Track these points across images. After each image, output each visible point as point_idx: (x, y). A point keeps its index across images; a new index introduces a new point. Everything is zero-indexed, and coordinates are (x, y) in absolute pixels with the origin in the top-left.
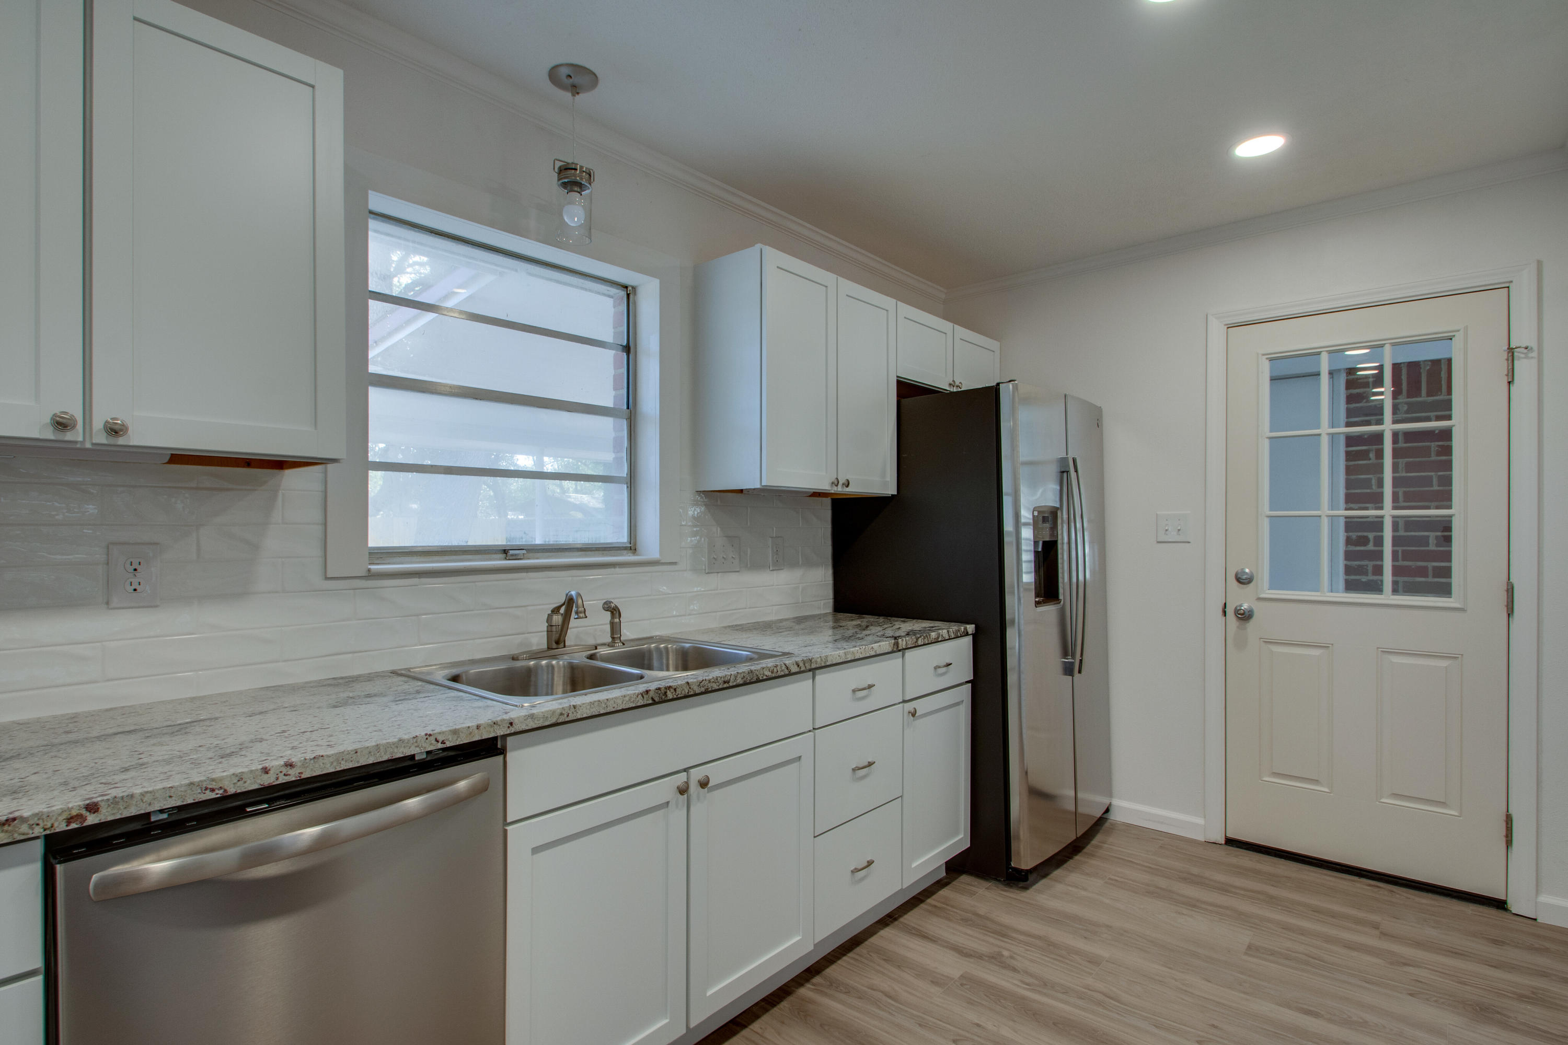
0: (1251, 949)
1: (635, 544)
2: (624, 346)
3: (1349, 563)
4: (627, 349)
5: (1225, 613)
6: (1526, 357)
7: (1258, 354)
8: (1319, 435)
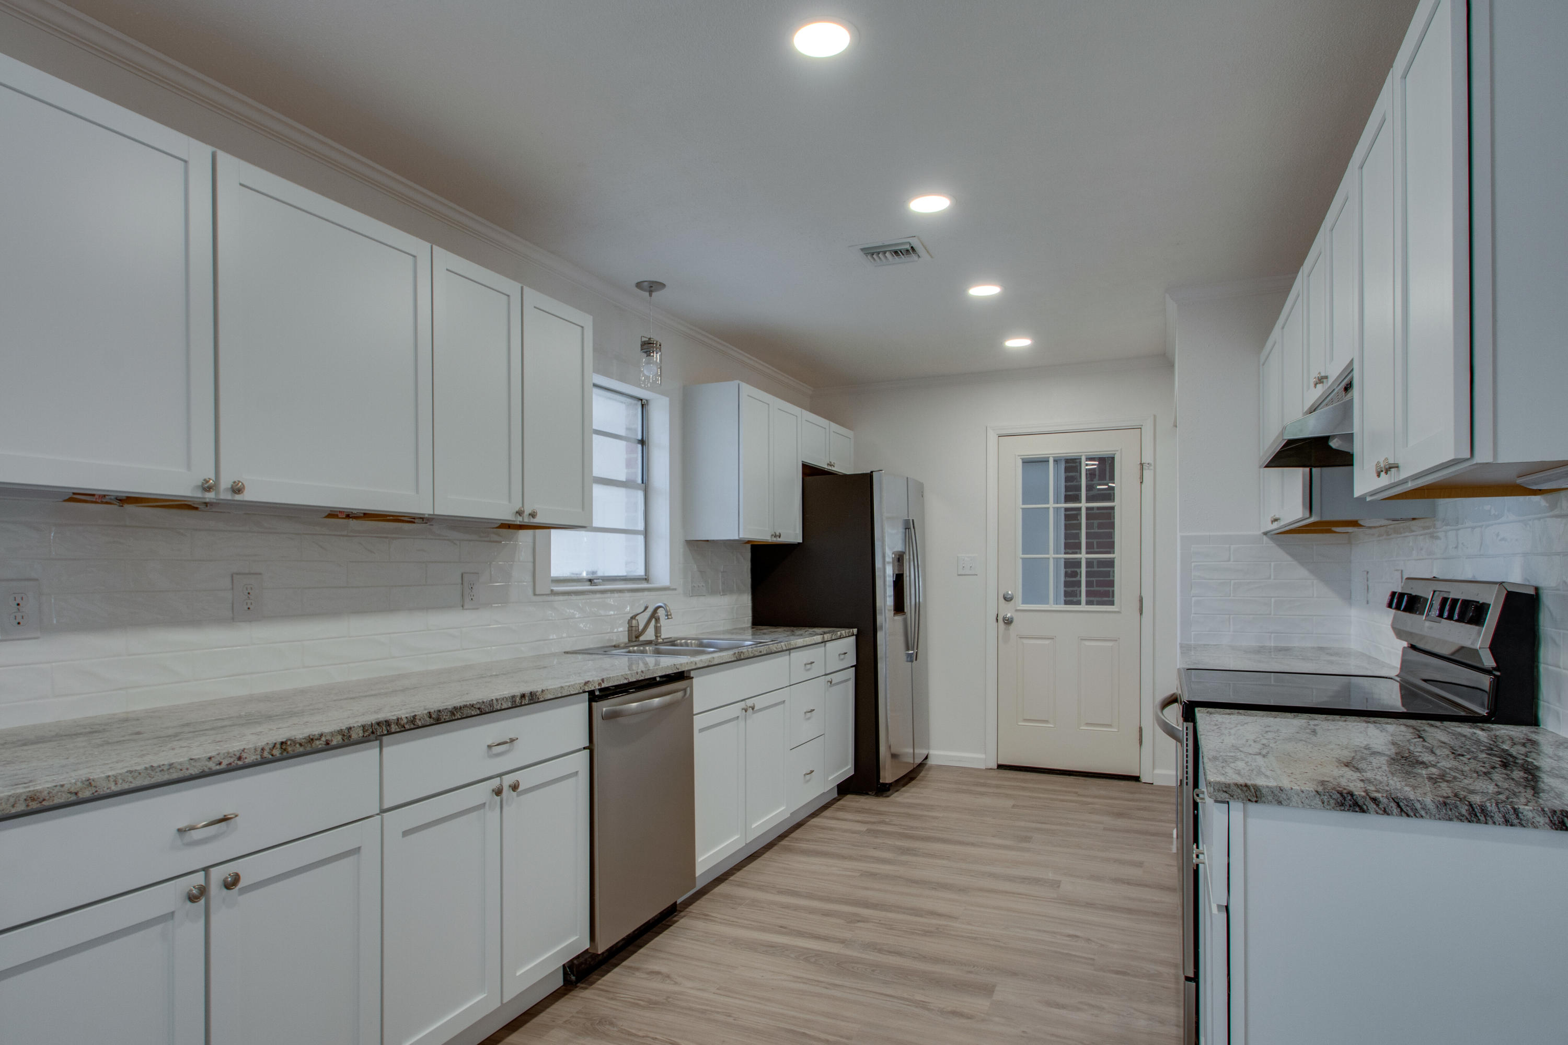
0: (1014, 806)
1: (648, 577)
2: (639, 440)
3: (1066, 589)
4: (642, 442)
5: (997, 620)
6: (1148, 469)
7: (1015, 455)
8: (1049, 508)
